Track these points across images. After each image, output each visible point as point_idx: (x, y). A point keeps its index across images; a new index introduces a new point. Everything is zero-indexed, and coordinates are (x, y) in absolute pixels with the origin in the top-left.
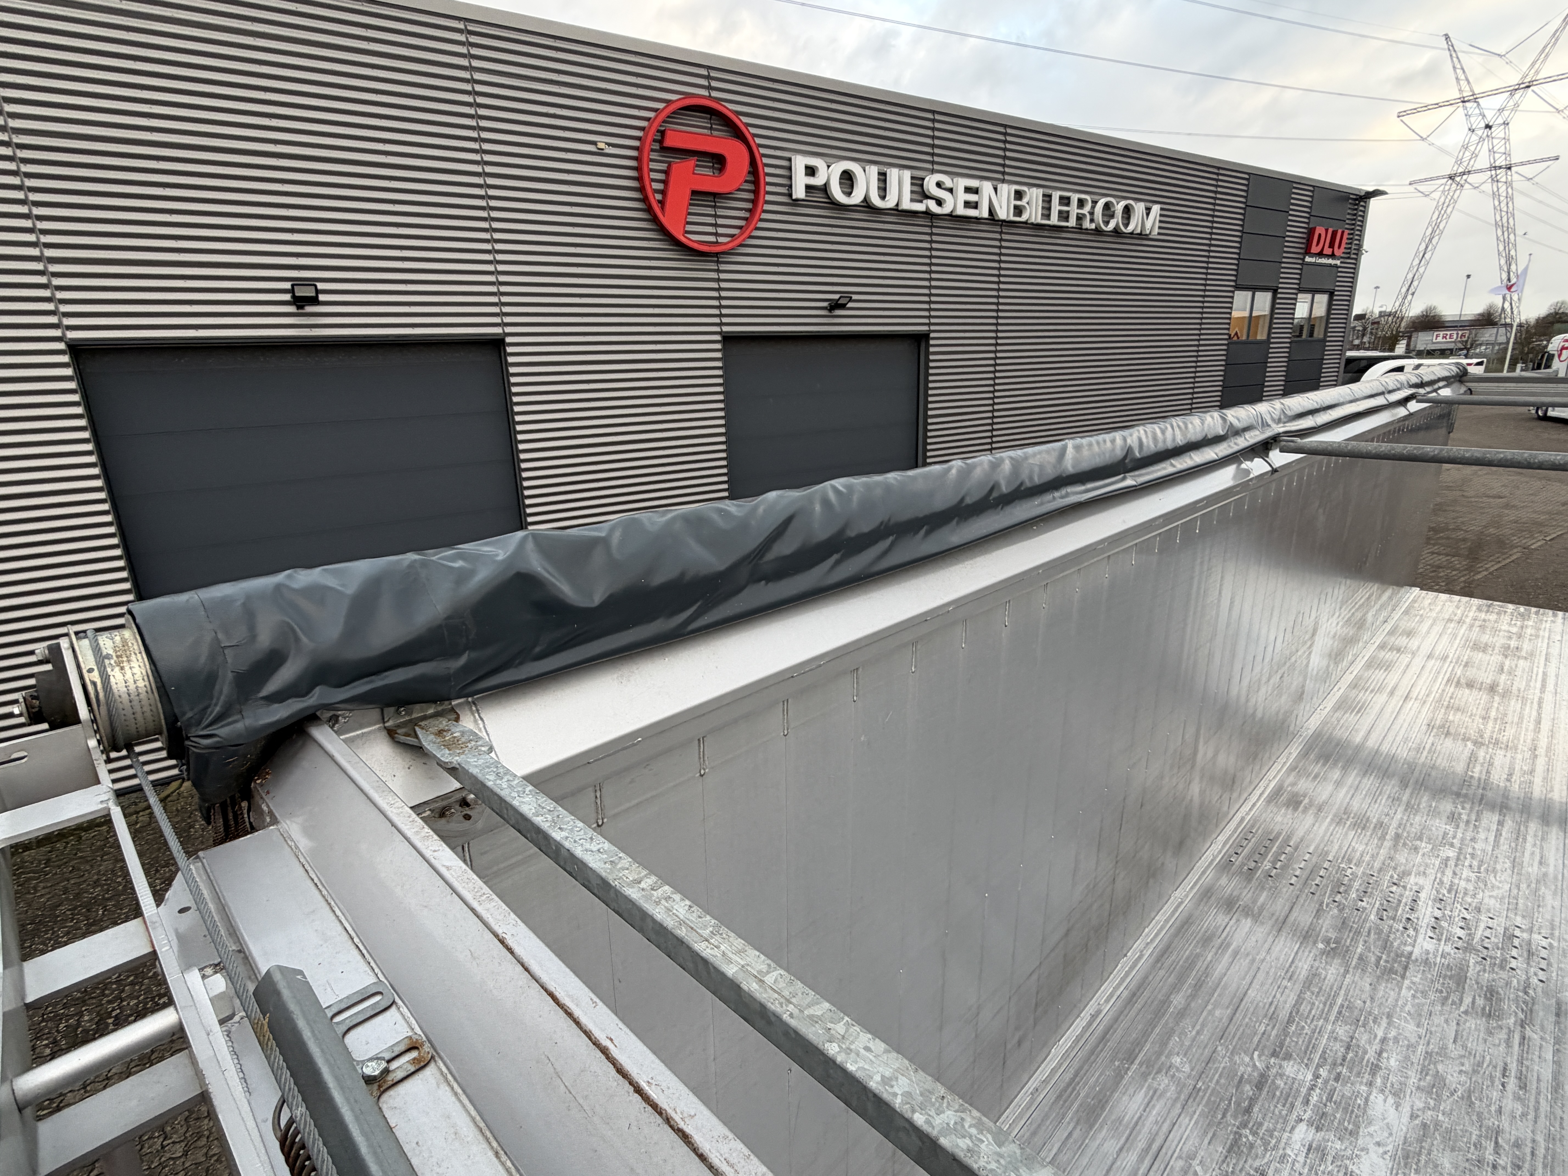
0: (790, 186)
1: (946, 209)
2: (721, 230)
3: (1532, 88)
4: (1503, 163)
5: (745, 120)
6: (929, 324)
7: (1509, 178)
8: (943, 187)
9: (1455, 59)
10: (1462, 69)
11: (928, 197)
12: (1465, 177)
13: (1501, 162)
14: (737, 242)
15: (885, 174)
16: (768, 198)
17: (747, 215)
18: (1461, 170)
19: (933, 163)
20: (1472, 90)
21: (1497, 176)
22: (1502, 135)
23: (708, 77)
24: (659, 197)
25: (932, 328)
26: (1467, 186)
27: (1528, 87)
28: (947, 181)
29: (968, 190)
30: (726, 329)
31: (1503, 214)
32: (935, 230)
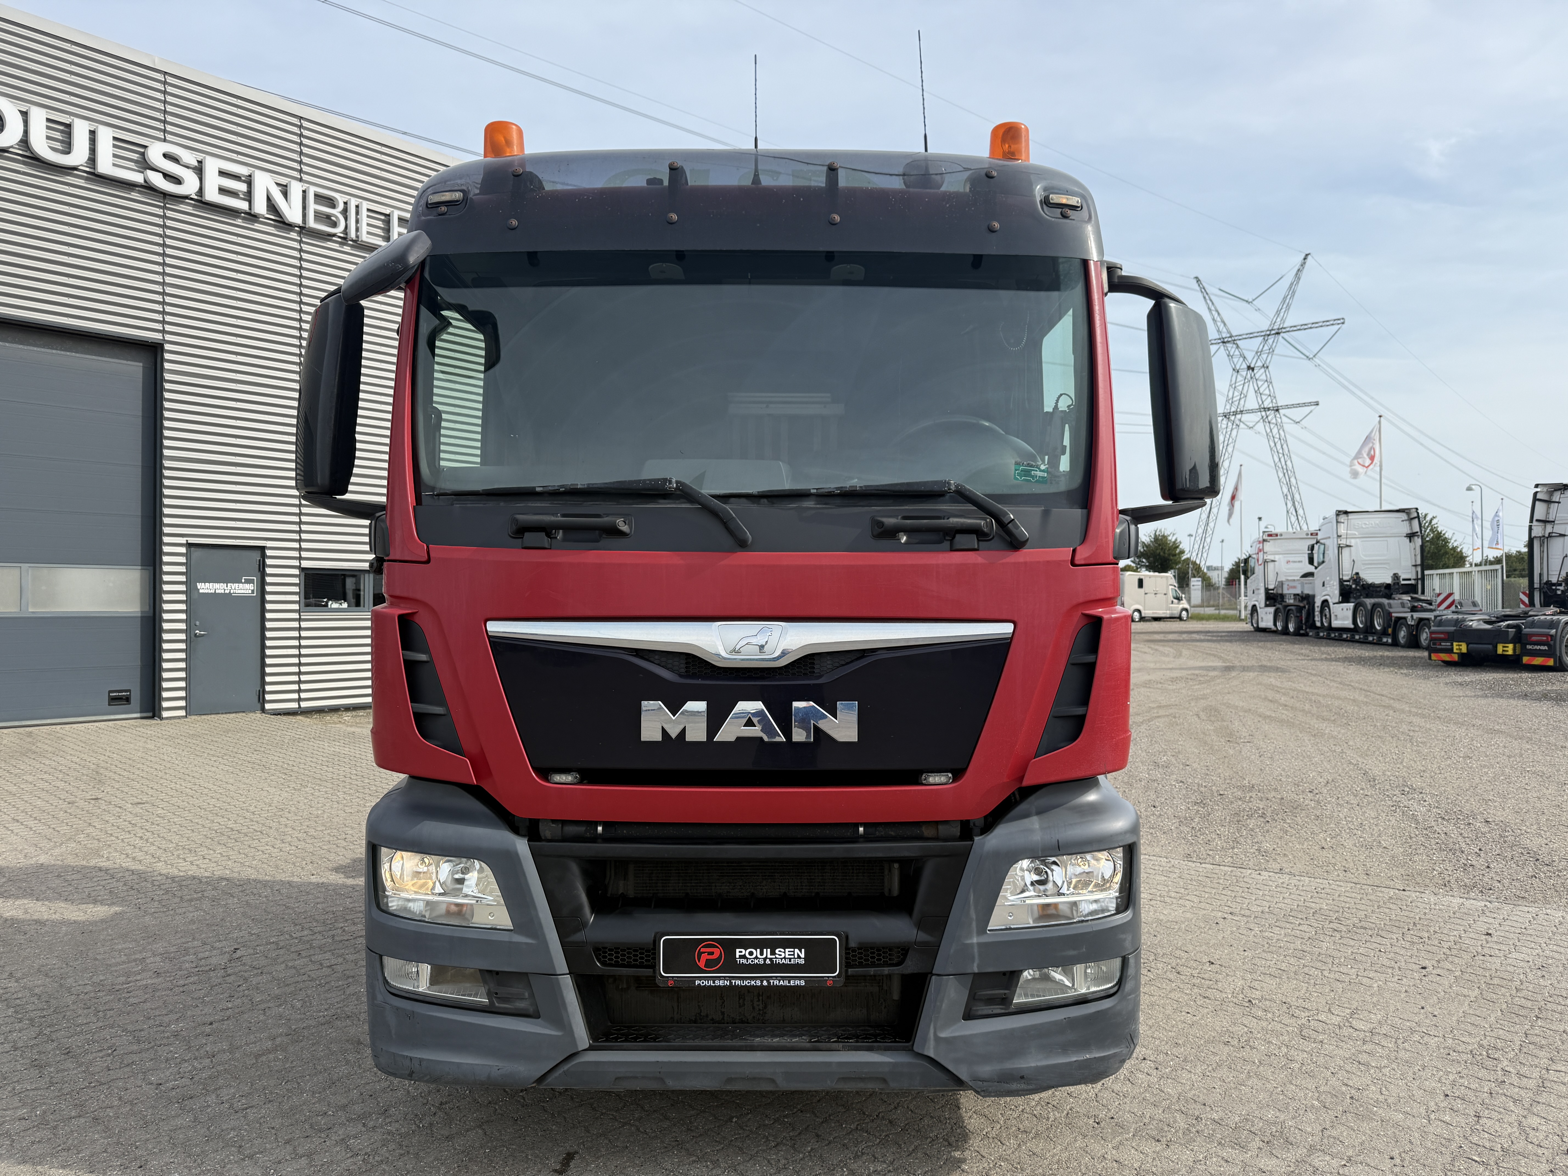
1: (188, 189)
3: (1282, 334)
4: (1271, 405)
6: (164, 332)
7: (1279, 420)
8: (181, 163)
9: (1209, 301)
10: (1217, 311)
11: (151, 168)
12: (1238, 416)
13: (1267, 404)
15: (69, 126)
18: (1233, 409)
19: (165, 131)
20: (1229, 332)
21: (1267, 417)
22: (1264, 377)
25: (168, 337)
26: (1242, 425)
27: (1278, 333)
28: (188, 158)
29: (227, 175)
31: (1281, 455)
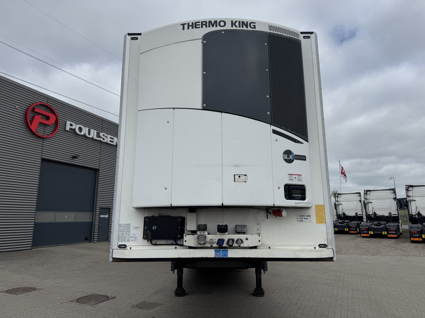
0: (65, 127)
1: (105, 141)
2: (45, 133)
5: (56, 111)
6: (99, 167)
11: (100, 137)
14: (49, 136)
15: (90, 130)
16: (59, 128)
17: (53, 131)
19: (102, 130)
23: (48, 100)
24: (30, 122)
25: (100, 168)
28: (106, 135)
29: (111, 138)
30: (43, 157)
32: (102, 145)
